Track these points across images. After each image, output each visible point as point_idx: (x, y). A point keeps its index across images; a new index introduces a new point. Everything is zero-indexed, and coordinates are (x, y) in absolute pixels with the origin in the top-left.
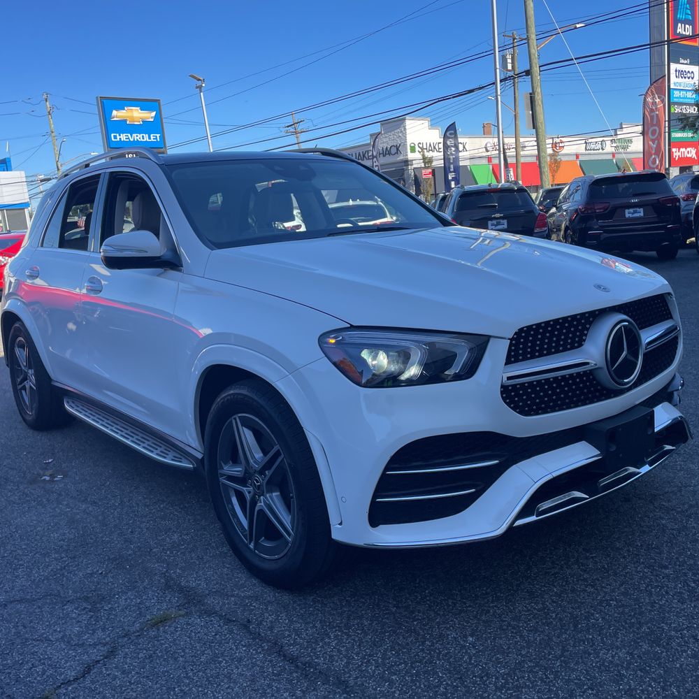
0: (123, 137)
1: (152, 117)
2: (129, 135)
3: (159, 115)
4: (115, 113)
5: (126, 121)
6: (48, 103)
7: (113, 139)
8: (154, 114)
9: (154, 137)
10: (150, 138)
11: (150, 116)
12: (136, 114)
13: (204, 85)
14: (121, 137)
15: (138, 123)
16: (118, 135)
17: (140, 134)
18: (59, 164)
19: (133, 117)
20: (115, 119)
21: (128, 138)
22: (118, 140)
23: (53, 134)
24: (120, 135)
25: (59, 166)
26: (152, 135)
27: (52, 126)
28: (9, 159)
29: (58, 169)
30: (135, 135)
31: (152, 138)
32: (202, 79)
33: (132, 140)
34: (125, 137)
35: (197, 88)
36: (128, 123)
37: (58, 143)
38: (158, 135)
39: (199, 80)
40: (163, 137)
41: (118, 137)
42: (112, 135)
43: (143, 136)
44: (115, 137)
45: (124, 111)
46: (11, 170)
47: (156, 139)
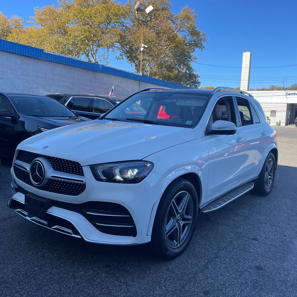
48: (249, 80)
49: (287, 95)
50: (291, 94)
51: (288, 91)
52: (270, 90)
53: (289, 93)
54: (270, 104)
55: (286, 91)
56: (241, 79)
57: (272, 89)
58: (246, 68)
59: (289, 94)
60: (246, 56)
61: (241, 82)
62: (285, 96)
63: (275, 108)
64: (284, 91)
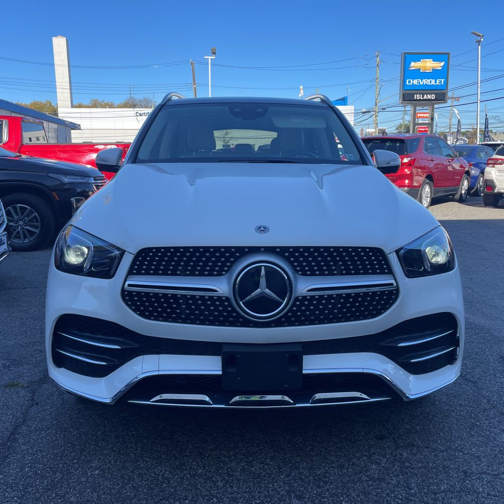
0: (415, 82)
1: (441, 67)
2: (420, 80)
3: (447, 66)
4: (413, 64)
5: (420, 70)
6: (378, 58)
7: (407, 84)
8: (442, 64)
9: (440, 82)
10: (436, 82)
11: (439, 65)
12: (429, 64)
13: (482, 40)
14: (414, 82)
15: (429, 71)
16: (412, 80)
17: (428, 79)
18: (377, 101)
19: (426, 66)
20: (412, 69)
21: (419, 83)
22: (411, 84)
23: (377, 80)
24: (413, 81)
25: (377, 102)
26: (438, 80)
27: (378, 74)
28: (347, 97)
29: (376, 105)
30: (425, 80)
31: (438, 82)
32: (481, 35)
33: (421, 84)
34: (417, 82)
35: (477, 42)
36: (421, 71)
37: (379, 86)
38: (443, 80)
39: (479, 36)
40: (446, 82)
41: (412, 82)
42: (408, 80)
43: (431, 81)
44: (409, 82)
45: (420, 62)
46: (347, 105)
47: (441, 83)
48: (71, 89)
49: (138, 116)
50: (143, 113)
51: (138, 109)
52: (92, 107)
53: (139, 112)
54: (113, 132)
55: (135, 109)
56: (57, 87)
57: (95, 105)
58: (62, 66)
59: (141, 115)
60: (59, 44)
61: (57, 91)
62: (135, 117)
63: (123, 138)
64: (132, 109)
